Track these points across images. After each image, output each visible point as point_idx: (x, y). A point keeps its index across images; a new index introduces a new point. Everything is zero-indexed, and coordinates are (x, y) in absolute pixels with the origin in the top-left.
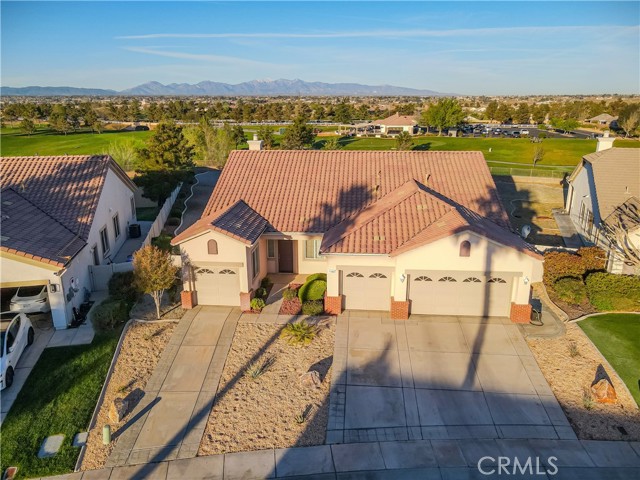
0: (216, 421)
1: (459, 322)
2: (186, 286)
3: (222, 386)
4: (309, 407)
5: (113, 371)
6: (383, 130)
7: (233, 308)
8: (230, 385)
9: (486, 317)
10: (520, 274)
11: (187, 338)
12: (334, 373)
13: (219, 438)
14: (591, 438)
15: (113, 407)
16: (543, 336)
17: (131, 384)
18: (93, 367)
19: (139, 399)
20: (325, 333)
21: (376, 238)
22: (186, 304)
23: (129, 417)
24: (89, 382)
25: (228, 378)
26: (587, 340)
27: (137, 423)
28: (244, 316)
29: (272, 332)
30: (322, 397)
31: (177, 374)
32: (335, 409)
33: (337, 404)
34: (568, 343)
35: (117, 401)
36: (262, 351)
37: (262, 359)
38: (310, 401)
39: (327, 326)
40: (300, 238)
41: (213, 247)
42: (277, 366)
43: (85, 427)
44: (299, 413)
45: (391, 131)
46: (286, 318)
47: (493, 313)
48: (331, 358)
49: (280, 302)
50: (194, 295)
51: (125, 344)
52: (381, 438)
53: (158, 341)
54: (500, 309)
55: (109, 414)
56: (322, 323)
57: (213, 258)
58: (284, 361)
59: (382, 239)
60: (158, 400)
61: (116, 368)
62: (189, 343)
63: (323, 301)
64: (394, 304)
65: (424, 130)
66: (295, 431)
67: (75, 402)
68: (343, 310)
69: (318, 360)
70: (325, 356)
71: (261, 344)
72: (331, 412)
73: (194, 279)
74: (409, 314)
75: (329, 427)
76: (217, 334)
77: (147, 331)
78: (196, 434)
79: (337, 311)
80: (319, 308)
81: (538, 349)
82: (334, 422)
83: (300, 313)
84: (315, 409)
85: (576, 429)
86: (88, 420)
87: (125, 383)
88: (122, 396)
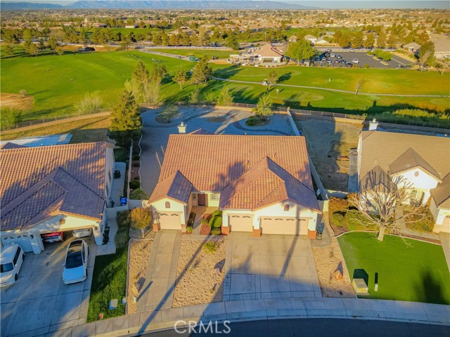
0: (177, 292)
1: (284, 238)
2: (155, 222)
3: (178, 275)
4: (216, 285)
5: (129, 268)
6: (260, 59)
7: (178, 230)
8: (182, 275)
9: (297, 235)
10: (312, 218)
11: (159, 249)
12: (226, 268)
13: (180, 299)
14: (328, 297)
15: (134, 286)
16: (320, 246)
17: (139, 275)
18: (120, 267)
19: (144, 282)
20: (221, 246)
21: (246, 201)
22: (155, 229)
23: (141, 291)
24: (120, 274)
25: (181, 271)
26: (339, 248)
27: (145, 293)
28: (184, 236)
29: (198, 246)
30: (221, 280)
31: (158, 269)
32: (226, 286)
33: (227, 283)
34: (330, 250)
35: (135, 284)
36: (194, 256)
37: (194, 262)
38: (216, 282)
39: (223, 242)
40: (209, 194)
41: (168, 205)
42: (201, 264)
43: (124, 295)
44: (211, 287)
45: (265, 61)
46: (203, 237)
47: (301, 233)
48: (224, 260)
49: (200, 226)
50: (159, 225)
51: (131, 253)
52: (245, 298)
53: (145, 250)
54: (303, 232)
55: (133, 290)
56: (220, 240)
57: (168, 210)
58: (204, 261)
59: (249, 201)
60: (151, 283)
61: (130, 267)
62: (160, 252)
63: (220, 228)
64: (254, 230)
65: (288, 58)
66: (211, 296)
67: (117, 285)
68: (230, 231)
69: (219, 261)
70: (221, 259)
71: (193, 253)
72: (225, 287)
73: (159, 218)
74: (261, 234)
75: (224, 294)
76: (172, 247)
77: (140, 246)
78: (170, 298)
79: (227, 233)
80: (219, 232)
81: (317, 253)
82: (226, 292)
83: (210, 234)
84: (218, 285)
85: (322, 293)
86: (125, 292)
87: (136, 274)
88: (136, 281)
